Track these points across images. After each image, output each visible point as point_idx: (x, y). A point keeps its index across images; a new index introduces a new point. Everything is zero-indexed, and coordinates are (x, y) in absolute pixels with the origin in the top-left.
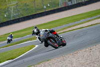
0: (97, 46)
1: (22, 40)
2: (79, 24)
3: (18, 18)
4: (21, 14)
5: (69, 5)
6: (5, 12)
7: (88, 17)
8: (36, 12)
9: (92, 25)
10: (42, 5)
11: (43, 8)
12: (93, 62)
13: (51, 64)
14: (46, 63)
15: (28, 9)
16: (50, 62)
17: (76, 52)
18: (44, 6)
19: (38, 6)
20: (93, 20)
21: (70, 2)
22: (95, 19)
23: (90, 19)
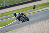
0: (46, 21)
1: (9, 17)
2: (37, 10)
3: (8, 6)
4: (9, 4)
6: (1, 3)
7: (42, 6)
8: (16, 3)
9: (44, 10)
11: (20, 1)
12: (44, 29)
13: (23, 29)
14: (21, 28)
15: (12, 1)
16: (23, 28)
17: (36, 23)
20: (44, 8)
22: (45, 7)
23: (43, 7)
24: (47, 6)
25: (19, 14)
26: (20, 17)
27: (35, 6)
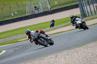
0: (63, 53)
5: (36, 13)
10: (10, 13)
11: (11, 16)
17: (42, 58)
18: (11, 13)
19: (5, 13)
21: (37, 11)
24: (64, 24)
25: (37, 32)
26: (39, 37)
27: (53, 21)
